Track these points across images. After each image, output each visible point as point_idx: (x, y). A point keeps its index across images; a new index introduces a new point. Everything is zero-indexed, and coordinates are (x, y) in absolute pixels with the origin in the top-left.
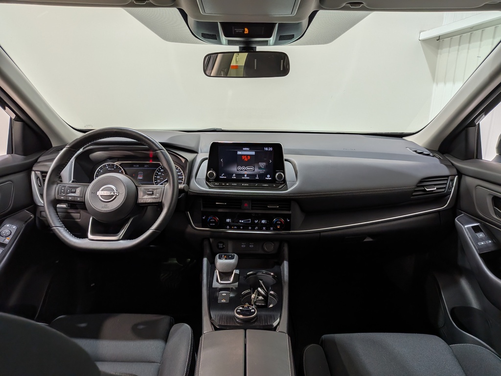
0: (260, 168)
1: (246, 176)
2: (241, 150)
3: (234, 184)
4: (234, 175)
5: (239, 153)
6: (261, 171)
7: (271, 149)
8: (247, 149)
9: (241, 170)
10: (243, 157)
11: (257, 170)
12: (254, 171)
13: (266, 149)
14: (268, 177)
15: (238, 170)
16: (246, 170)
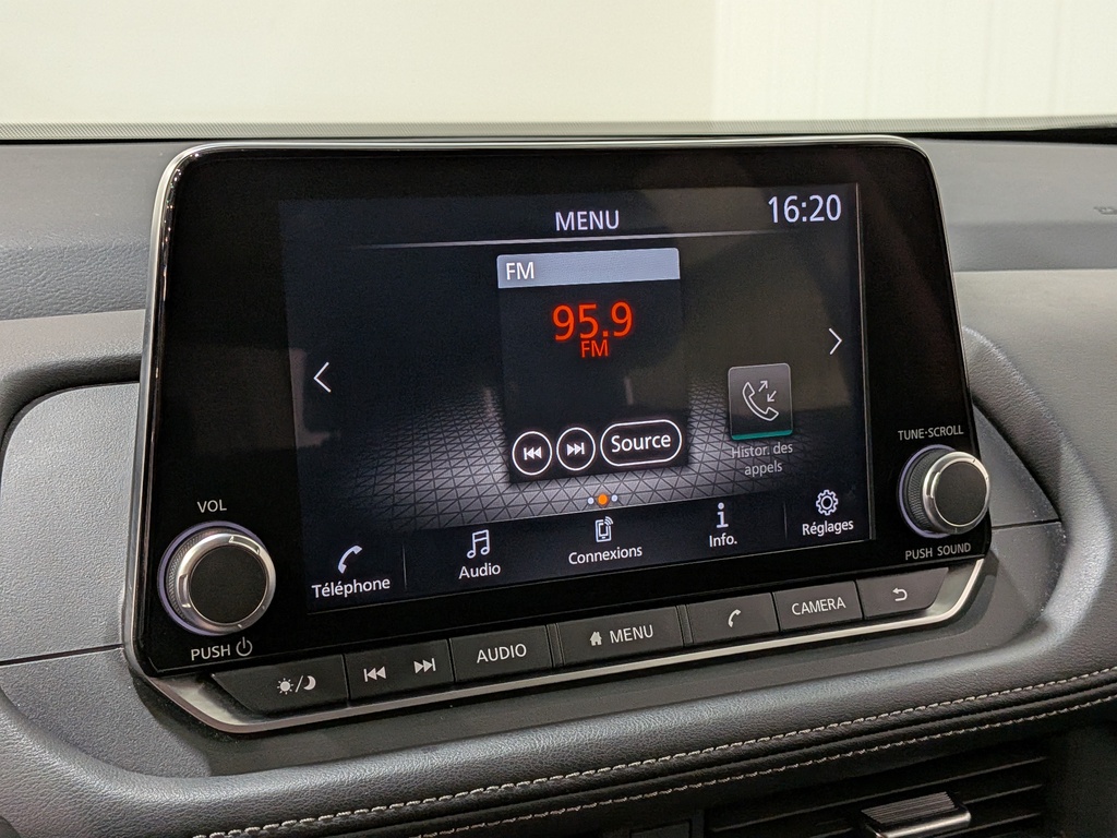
0: (740, 426)
1: (603, 530)
2: (539, 236)
3: (503, 653)
4: (481, 542)
5: (517, 271)
6: (757, 460)
7: (829, 207)
8: (599, 220)
9: (556, 474)
10: (565, 321)
11: (712, 452)
12: (684, 461)
13: (788, 209)
14: (828, 518)
15: (514, 479)
16: (601, 469)
